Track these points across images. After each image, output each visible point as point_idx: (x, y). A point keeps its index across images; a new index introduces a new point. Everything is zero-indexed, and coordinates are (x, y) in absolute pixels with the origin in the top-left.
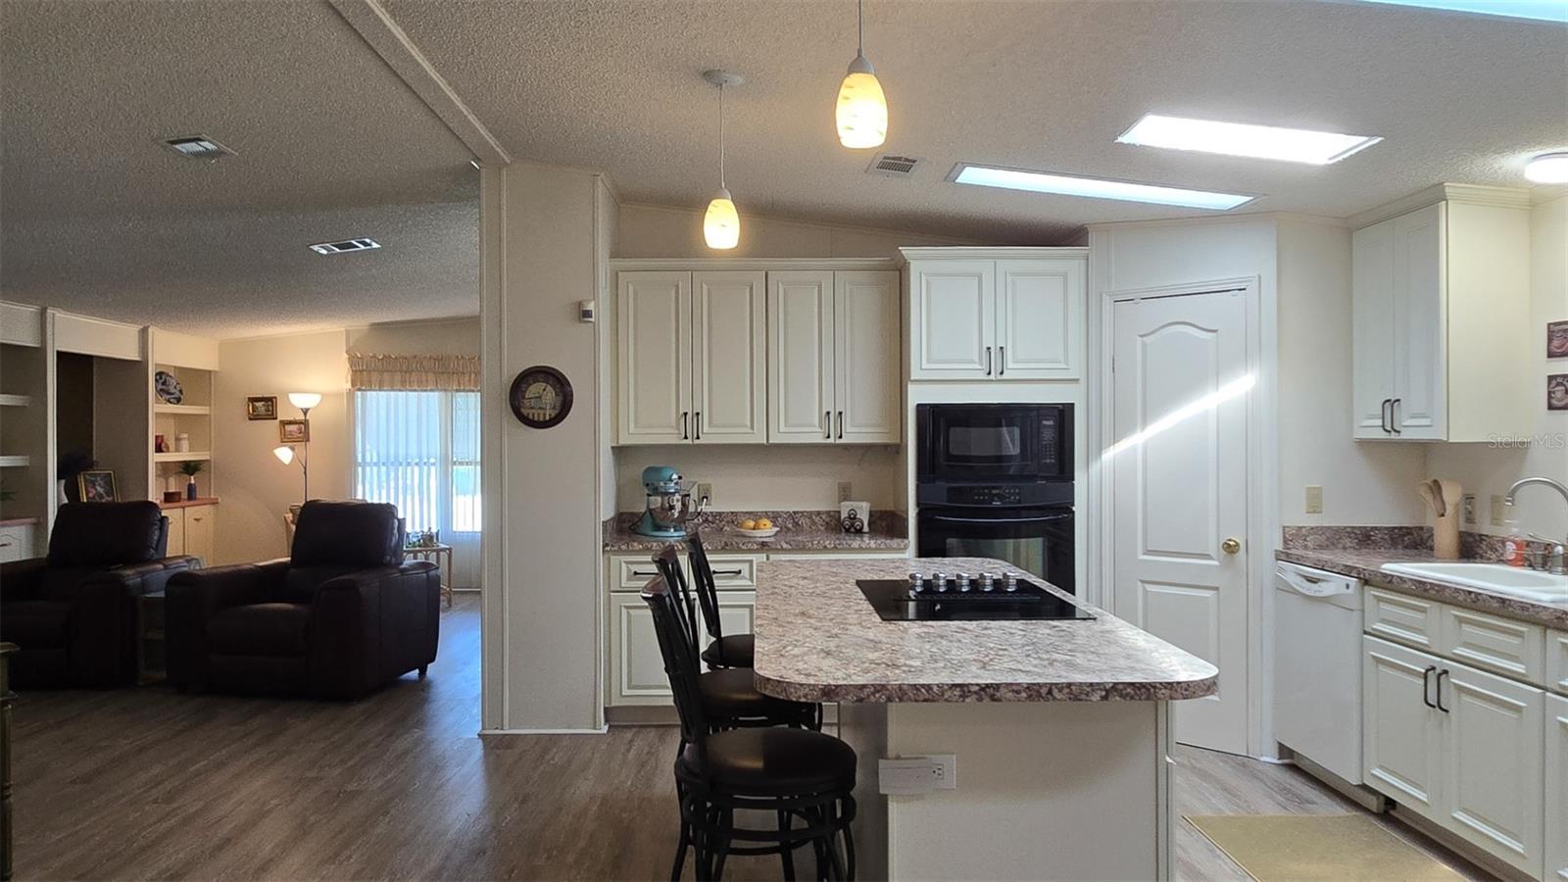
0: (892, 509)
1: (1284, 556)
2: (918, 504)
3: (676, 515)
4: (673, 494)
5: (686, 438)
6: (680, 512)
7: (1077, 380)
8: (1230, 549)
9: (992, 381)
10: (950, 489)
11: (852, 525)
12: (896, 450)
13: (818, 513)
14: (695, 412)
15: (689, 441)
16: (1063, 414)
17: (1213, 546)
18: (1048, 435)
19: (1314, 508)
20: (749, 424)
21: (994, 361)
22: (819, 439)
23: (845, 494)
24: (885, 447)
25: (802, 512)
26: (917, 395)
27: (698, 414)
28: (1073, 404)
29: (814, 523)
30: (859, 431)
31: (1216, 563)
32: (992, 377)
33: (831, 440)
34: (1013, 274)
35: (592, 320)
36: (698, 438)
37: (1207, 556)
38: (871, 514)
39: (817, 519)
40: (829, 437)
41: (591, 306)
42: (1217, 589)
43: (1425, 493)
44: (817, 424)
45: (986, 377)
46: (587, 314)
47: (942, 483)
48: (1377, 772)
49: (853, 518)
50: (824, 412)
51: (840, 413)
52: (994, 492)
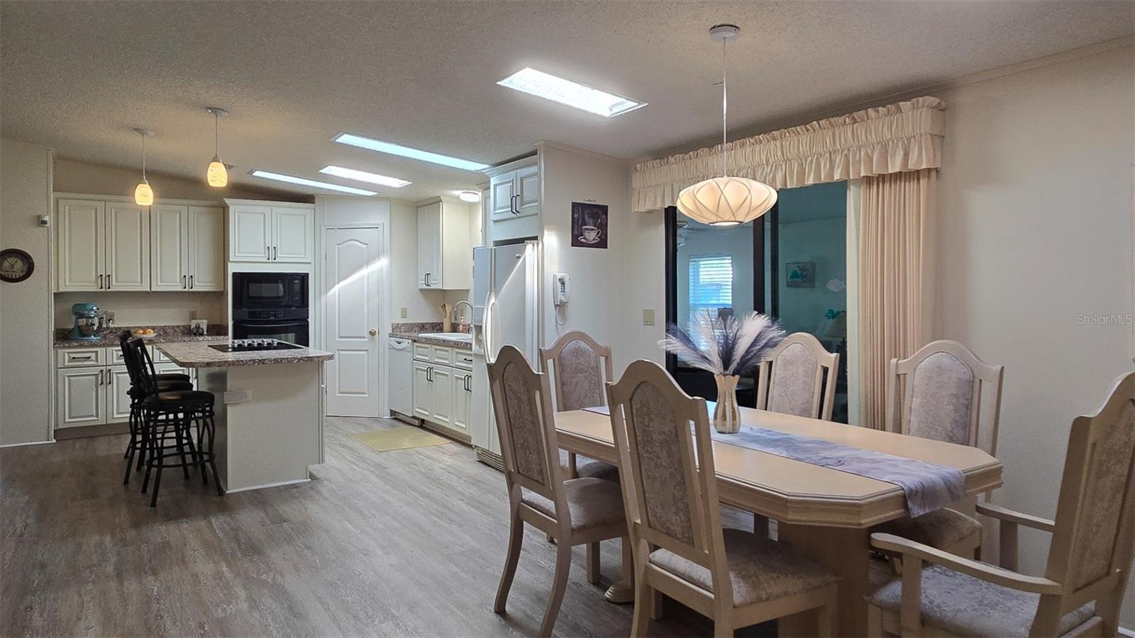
0: (218, 323)
1: (391, 335)
2: (233, 319)
3: (95, 328)
4: (94, 317)
5: (102, 288)
6: (98, 327)
7: (310, 263)
8: (372, 334)
9: (269, 263)
10: (250, 312)
11: (198, 331)
12: (222, 294)
13: (178, 327)
14: (107, 274)
15: (103, 290)
16: (304, 278)
17: (366, 334)
18: (297, 287)
19: (404, 316)
20: (139, 281)
21: (272, 252)
22: (180, 289)
23: (193, 316)
24: (215, 292)
25: (169, 326)
26: (233, 268)
27: (109, 276)
28: (308, 274)
29: (175, 331)
30: (203, 284)
31: (367, 340)
32: (270, 261)
33: (186, 290)
34: (280, 214)
35: (47, 225)
36: (109, 288)
37: (364, 337)
38: (208, 325)
39: (177, 329)
40: (185, 288)
41: (46, 218)
42: (367, 350)
43: (440, 308)
44: (178, 281)
45: (267, 261)
46: (45, 222)
47: (246, 309)
48: (417, 410)
49: (198, 327)
50: (183, 275)
51: (192, 276)
52: (271, 313)
